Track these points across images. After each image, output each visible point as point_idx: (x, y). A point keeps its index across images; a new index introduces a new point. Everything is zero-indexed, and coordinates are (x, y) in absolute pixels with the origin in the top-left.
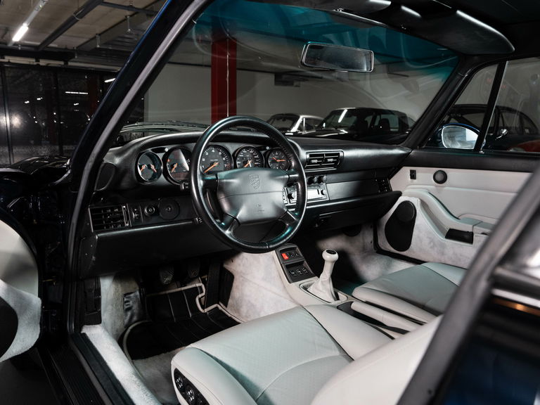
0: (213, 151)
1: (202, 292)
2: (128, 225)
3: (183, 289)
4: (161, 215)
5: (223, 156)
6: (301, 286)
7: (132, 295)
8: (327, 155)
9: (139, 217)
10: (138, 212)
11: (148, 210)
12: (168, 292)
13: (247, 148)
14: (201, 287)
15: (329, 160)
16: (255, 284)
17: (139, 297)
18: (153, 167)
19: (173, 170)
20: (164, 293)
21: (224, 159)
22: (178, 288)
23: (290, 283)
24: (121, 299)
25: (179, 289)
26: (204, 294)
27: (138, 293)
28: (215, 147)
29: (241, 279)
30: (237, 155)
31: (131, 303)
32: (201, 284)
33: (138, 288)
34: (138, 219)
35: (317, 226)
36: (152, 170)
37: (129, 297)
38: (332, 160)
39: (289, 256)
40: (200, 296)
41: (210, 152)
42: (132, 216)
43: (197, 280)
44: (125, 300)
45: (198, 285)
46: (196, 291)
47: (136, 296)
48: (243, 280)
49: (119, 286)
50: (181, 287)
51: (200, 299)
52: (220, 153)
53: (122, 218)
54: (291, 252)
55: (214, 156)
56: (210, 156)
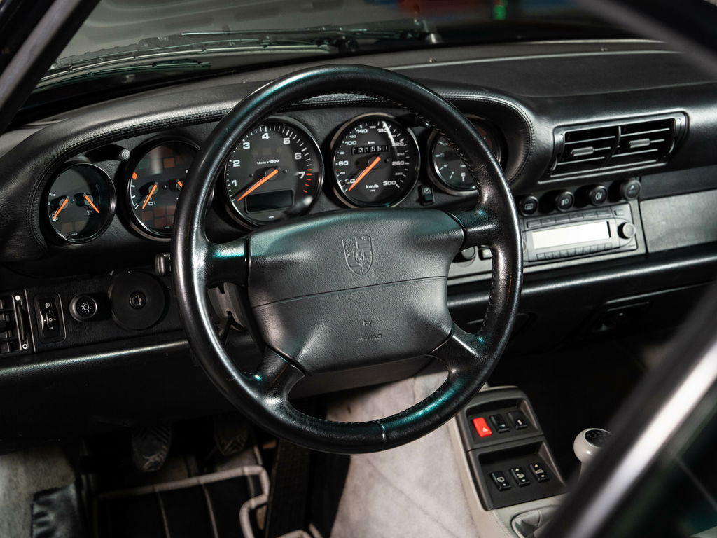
0: (266, 136)
1: (259, 492)
2: (26, 346)
3: (204, 479)
4: (115, 318)
5: (294, 147)
6: (518, 520)
7: (55, 497)
8: (627, 129)
9: (57, 324)
10: (53, 313)
11: (78, 308)
12: (159, 488)
13: (367, 122)
14: (256, 478)
15: (634, 144)
16: (401, 492)
17: (74, 502)
18: (89, 200)
19: (148, 201)
20: (148, 489)
21: (298, 156)
22: (190, 476)
23: (486, 509)
24: (24, 507)
25: (193, 481)
26: (263, 498)
27: (72, 491)
28: (272, 124)
29: (367, 470)
30: (338, 143)
31: (51, 517)
32: (257, 469)
33: (72, 478)
34: (53, 331)
35: (604, 328)
36: (89, 207)
37: (48, 504)
38: (646, 142)
39: (494, 428)
40: (253, 503)
41: (256, 141)
42: (36, 321)
43: (248, 455)
44: (37, 509)
45: (248, 470)
46: (243, 488)
47: (67, 500)
48: (371, 475)
49: (21, 470)
50: (201, 472)
51: (252, 514)
52: (286, 141)
53: (10, 326)
54: (502, 412)
55: (267, 151)
56: (255, 153)
